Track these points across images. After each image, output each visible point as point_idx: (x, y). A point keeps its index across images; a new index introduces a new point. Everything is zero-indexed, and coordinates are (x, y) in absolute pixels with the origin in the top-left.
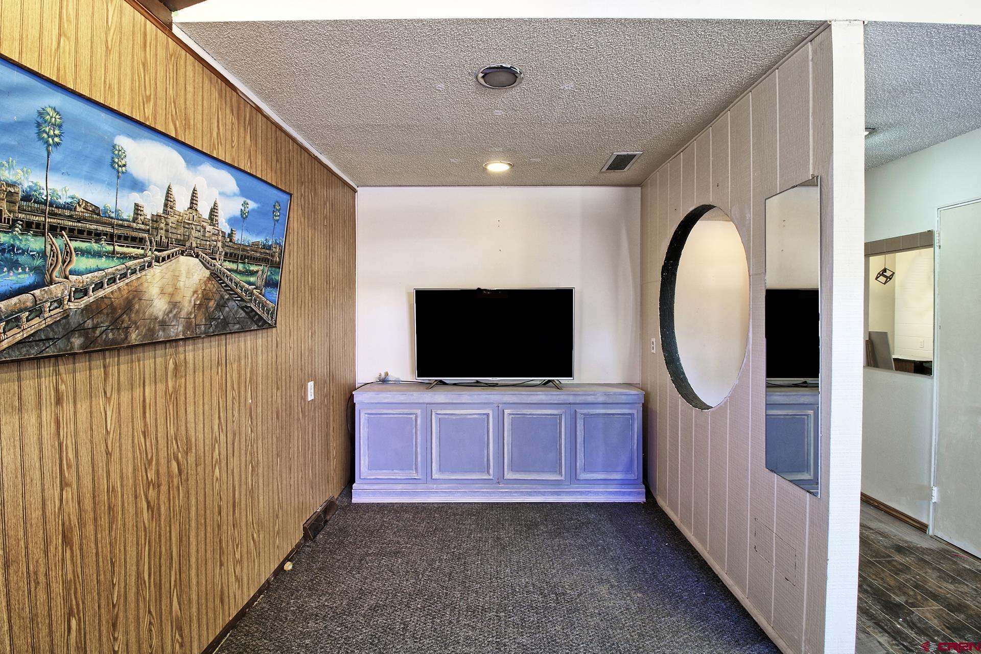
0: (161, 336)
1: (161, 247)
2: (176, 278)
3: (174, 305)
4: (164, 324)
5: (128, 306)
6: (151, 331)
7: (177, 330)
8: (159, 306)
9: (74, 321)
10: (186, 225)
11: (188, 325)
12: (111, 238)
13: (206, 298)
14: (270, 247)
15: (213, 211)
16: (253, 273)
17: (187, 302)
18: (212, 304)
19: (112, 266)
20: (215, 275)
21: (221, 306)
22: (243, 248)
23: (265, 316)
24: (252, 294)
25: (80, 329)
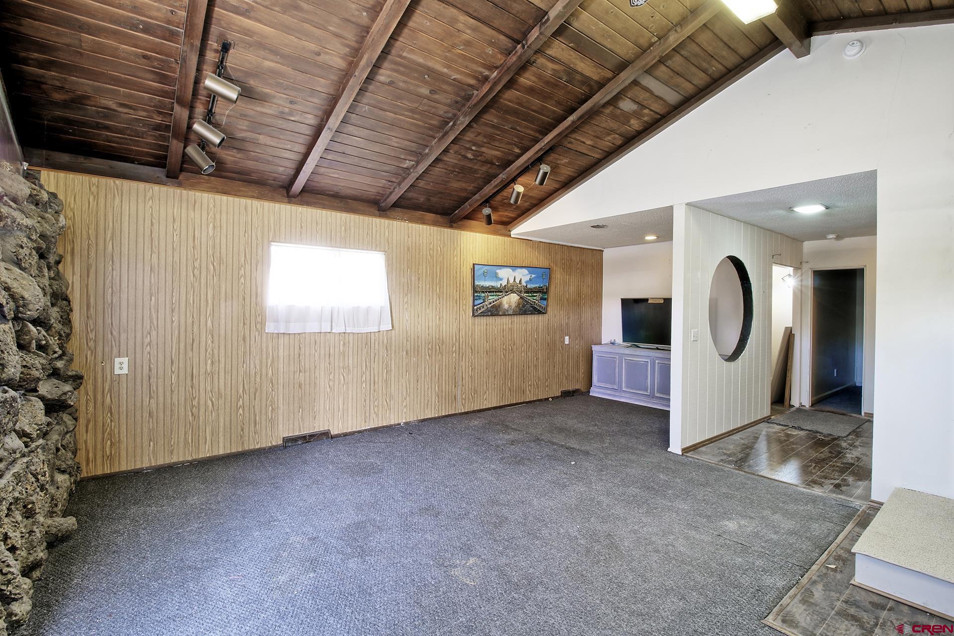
0: (507, 313)
1: (506, 292)
2: (510, 299)
3: (510, 306)
4: (507, 310)
5: (499, 306)
6: (505, 312)
7: (511, 312)
8: (506, 306)
9: (489, 309)
10: (513, 286)
11: (514, 311)
12: (496, 292)
13: (519, 304)
14: (542, 287)
15: (520, 281)
16: (535, 296)
17: (514, 305)
18: (521, 306)
19: (496, 298)
20: (521, 298)
21: (523, 306)
22: (531, 289)
23: (541, 310)
24: (535, 302)
25: (490, 311)
